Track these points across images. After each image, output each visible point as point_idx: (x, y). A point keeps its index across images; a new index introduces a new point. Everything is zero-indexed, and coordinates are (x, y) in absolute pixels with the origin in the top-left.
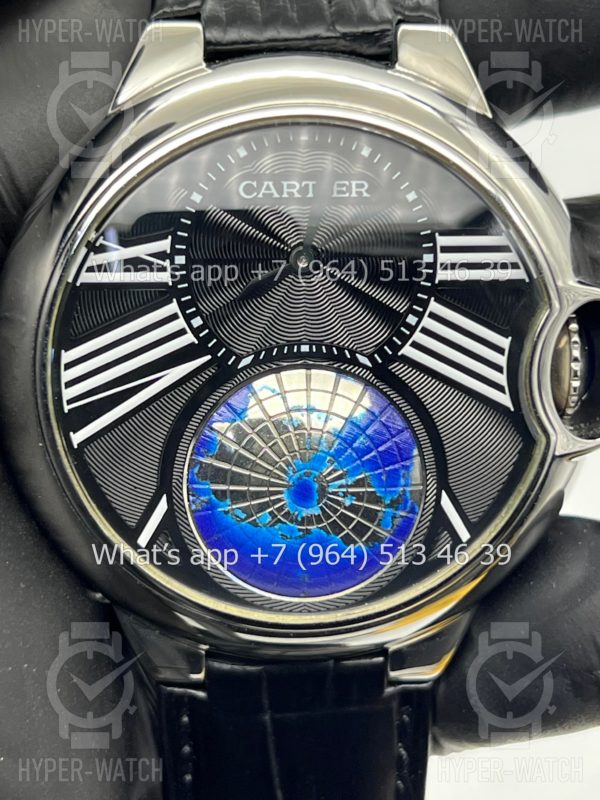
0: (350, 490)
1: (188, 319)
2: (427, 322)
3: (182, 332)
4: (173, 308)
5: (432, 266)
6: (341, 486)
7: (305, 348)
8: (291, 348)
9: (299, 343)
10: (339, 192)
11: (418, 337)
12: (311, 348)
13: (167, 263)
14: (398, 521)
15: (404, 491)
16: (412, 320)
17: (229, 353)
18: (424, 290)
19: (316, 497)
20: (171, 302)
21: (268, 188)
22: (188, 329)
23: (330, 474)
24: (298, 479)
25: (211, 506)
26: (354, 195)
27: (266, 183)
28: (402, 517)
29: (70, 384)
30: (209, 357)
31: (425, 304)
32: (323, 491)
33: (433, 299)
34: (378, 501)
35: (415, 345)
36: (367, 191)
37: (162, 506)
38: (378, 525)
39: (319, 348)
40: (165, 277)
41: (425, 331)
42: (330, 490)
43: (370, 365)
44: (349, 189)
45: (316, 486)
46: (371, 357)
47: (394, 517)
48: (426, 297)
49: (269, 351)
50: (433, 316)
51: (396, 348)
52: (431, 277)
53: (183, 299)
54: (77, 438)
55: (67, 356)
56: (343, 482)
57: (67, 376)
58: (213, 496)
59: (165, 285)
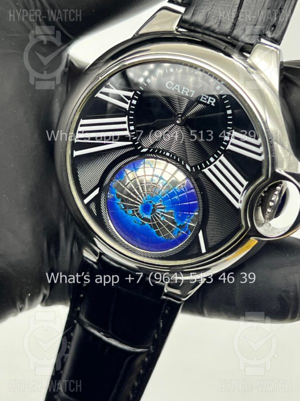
0: (165, 215)
1: (129, 125)
2: (217, 163)
3: (125, 130)
4: (125, 119)
5: (228, 142)
6: (161, 212)
7: (168, 154)
8: (163, 151)
9: (167, 151)
10: (203, 99)
11: (212, 167)
12: (170, 155)
13: (129, 102)
14: (180, 234)
15: (186, 224)
16: (212, 159)
17: (139, 145)
18: (221, 150)
19: (151, 212)
20: (125, 116)
21: (177, 87)
22: (128, 129)
23: (159, 205)
24: (147, 202)
25: (114, 199)
26: (208, 103)
27: (177, 85)
28: (182, 233)
29: (80, 132)
30: (131, 143)
31: (219, 156)
32: (154, 210)
33: (223, 155)
34: (174, 223)
35: (210, 170)
36: (214, 103)
37: (97, 192)
38: (172, 233)
39: (173, 156)
40: (127, 106)
41: (215, 166)
42: (157, 211)
43: (190, 170)
44: (207, 100)
45: (152, 208)
46: (191, 168)
47: (179, 232)
48: (220, 153)
49: (154, 150)
50: (220, 161)
51: (202, 168)
52: (225, 146)
53: (130, 117)
54: (76, 153)
55: (82, 122)
56: (163, 210)
57: (80, 129)
58: (116, 196)
59: (125, 109)
